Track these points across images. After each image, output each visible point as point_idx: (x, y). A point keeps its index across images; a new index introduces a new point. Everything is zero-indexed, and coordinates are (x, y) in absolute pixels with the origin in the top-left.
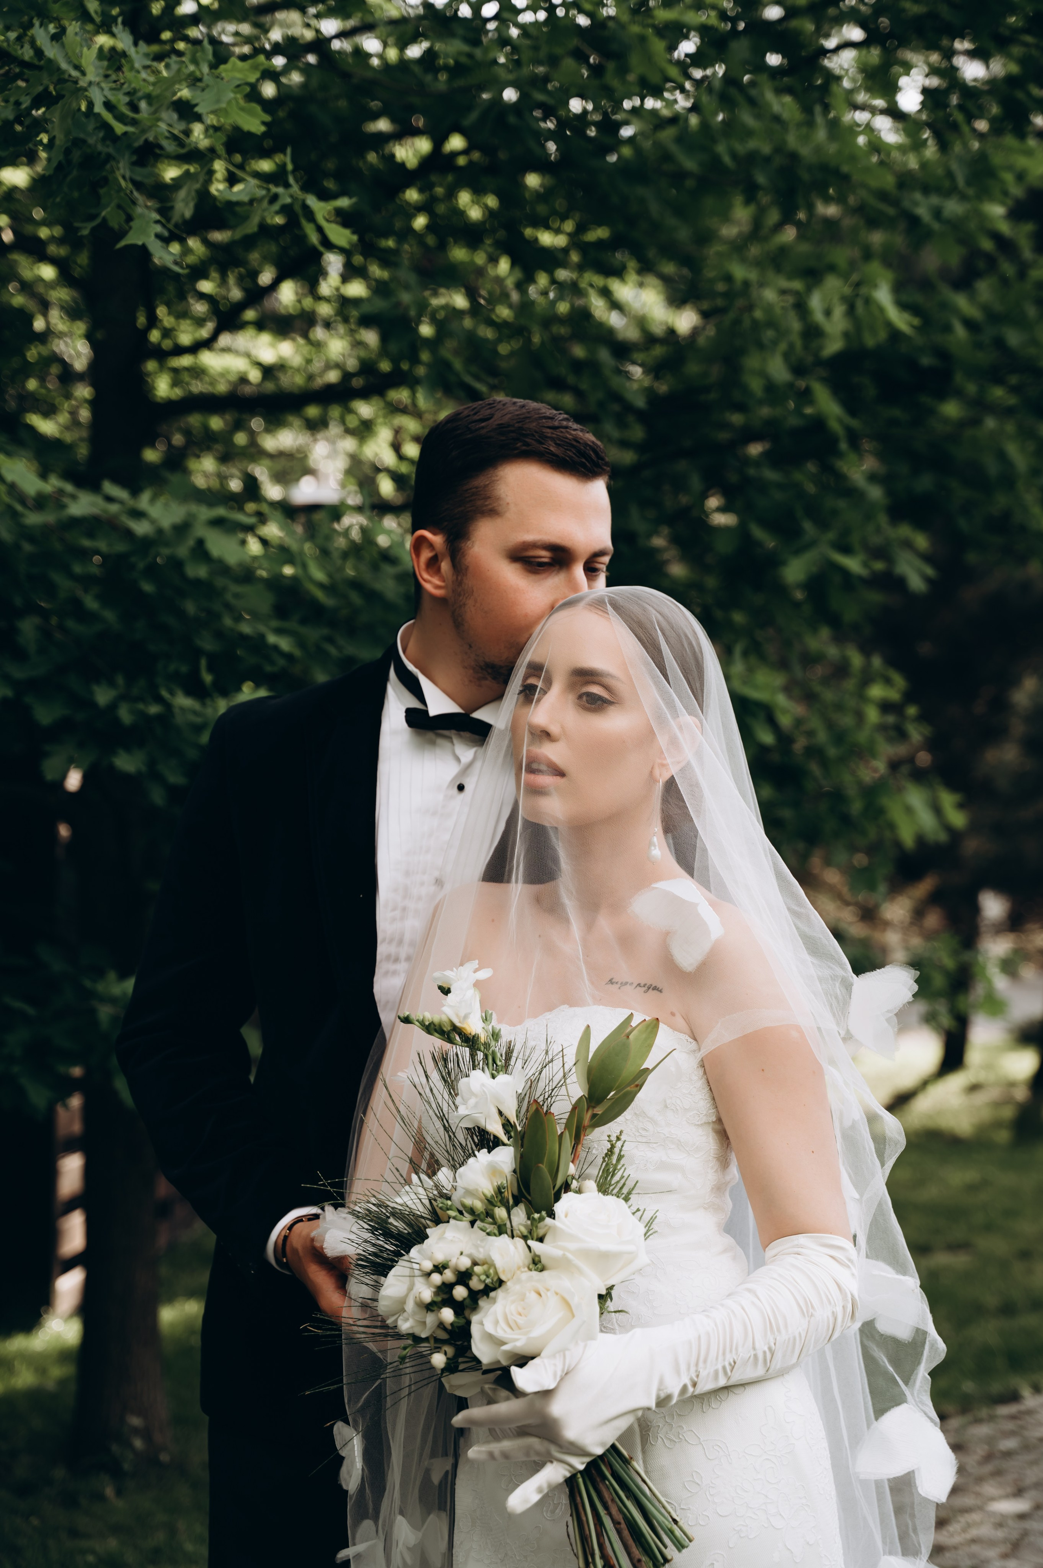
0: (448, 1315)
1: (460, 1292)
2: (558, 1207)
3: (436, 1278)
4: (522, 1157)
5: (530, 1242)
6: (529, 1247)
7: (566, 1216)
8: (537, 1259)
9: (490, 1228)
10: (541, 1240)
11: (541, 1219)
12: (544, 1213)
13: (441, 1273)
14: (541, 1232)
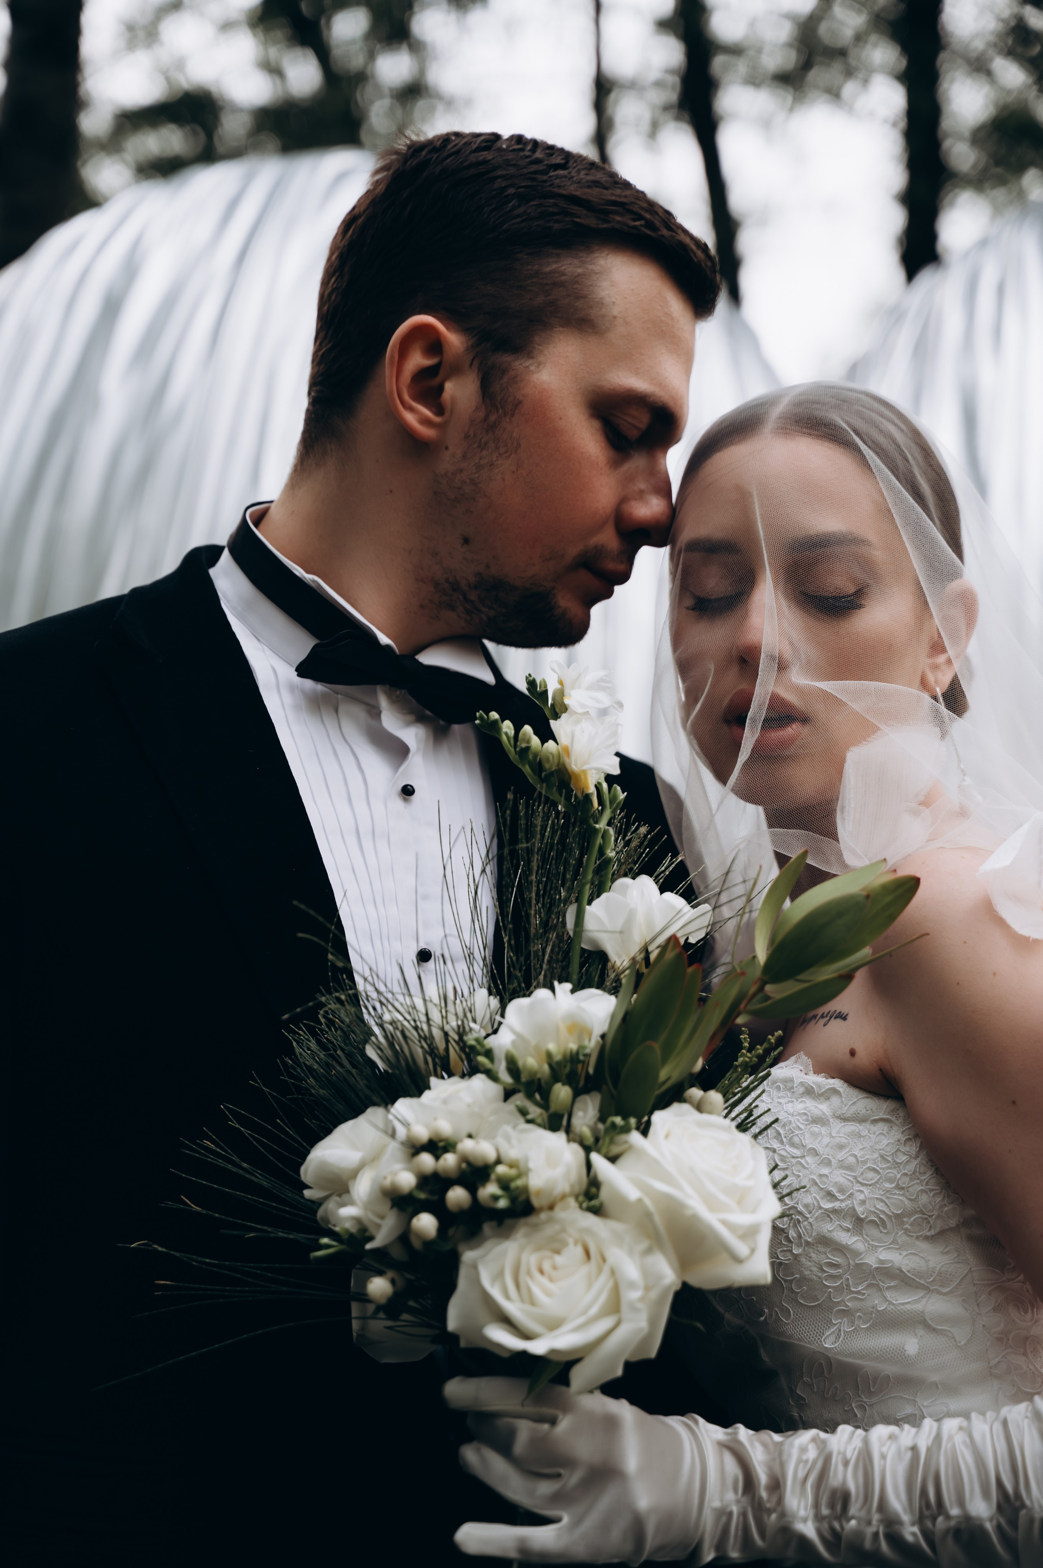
0: (426, 1223)
1: (457, 1195)
2: (659, 1118)
3: (426, 1160)
4: (625, 1019)
5: (595, 1157)
6: (589, 1165)
7: (667, 1136)
8: (593, 1190)
9: (535, 1111)
10: (613, 1159)
11: (626, 1130)
12: (633, 1121)
13: (437, 1157)
14: (615, 1150)
